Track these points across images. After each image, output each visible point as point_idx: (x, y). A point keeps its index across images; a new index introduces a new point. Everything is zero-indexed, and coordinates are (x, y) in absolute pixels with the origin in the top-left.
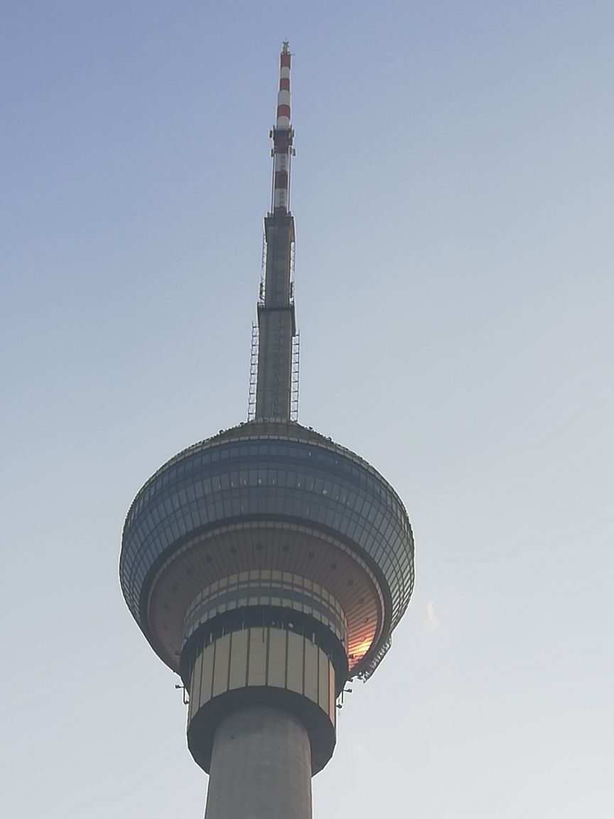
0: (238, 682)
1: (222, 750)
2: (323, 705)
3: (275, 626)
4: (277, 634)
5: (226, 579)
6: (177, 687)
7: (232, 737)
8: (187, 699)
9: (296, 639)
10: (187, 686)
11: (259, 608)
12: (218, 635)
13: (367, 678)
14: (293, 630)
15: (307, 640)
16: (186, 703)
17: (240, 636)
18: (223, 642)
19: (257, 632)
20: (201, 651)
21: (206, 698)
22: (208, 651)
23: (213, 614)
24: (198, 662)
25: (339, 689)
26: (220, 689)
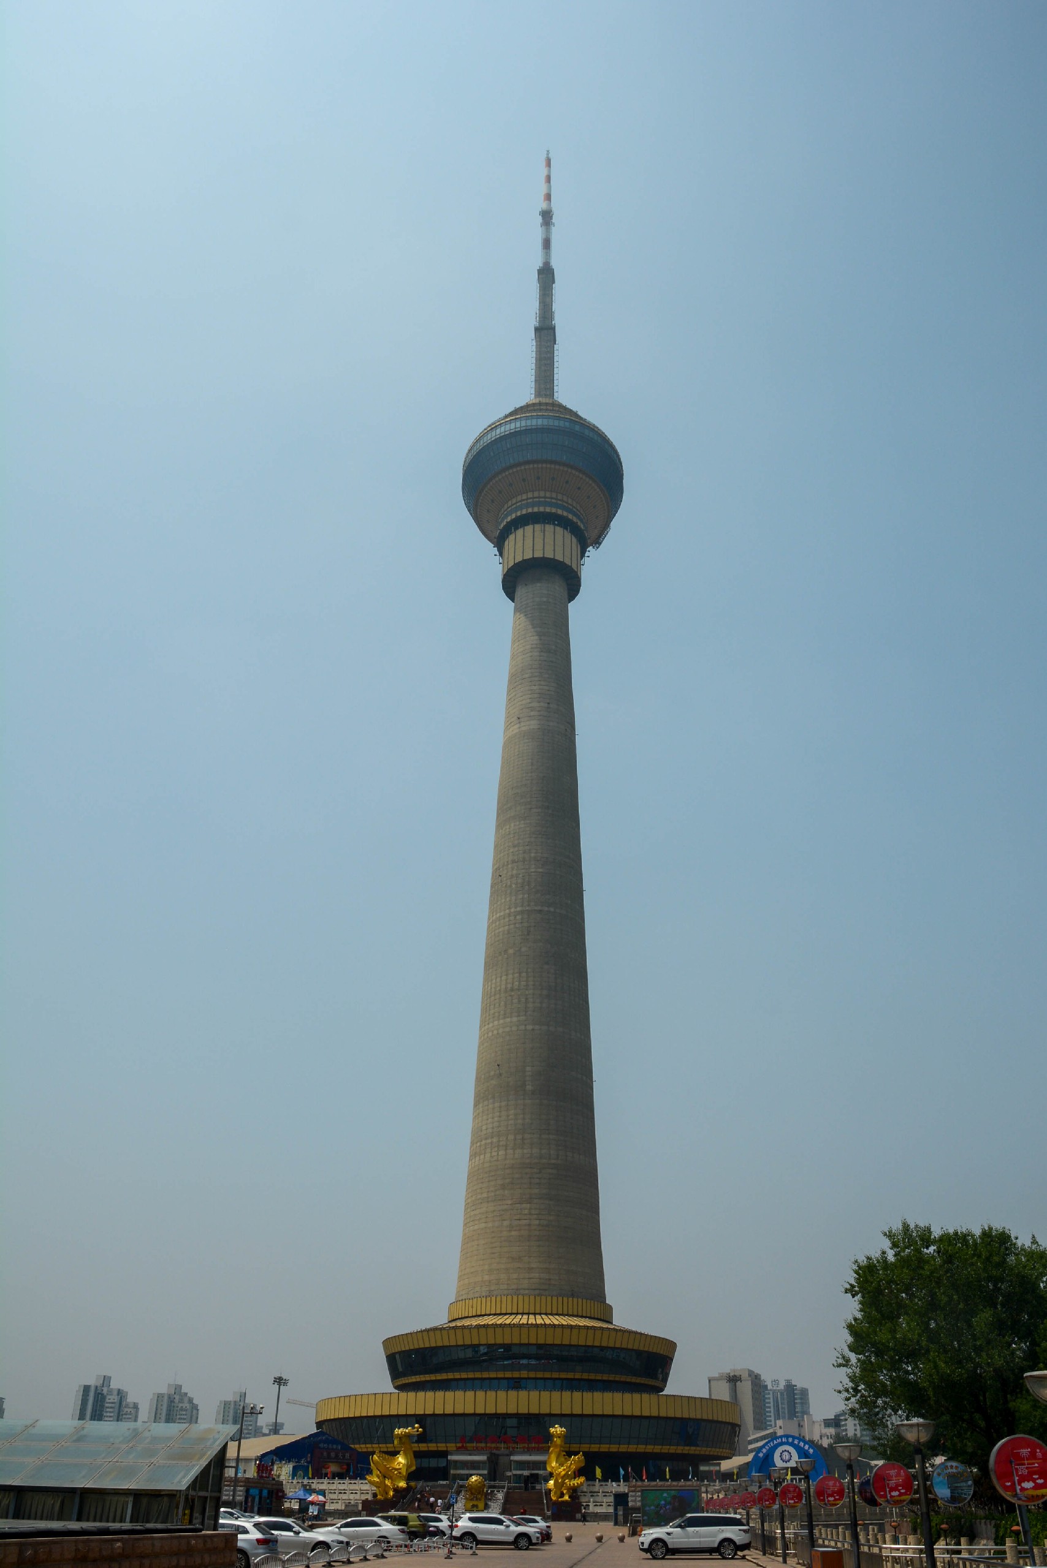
0: (528, 555)
1: (520, 592)
2: (574, 567)
3: (547, 523)
4: (549, 528)
5: (520, 496)
6: (495, 555)
7: (526, 585)
8: (501, 561)
9: (559, 530)
10: (501, 554)
11: (539, 513)
12: (516, 528)
13: (597, 548)
14: (557, 525)
15: (565, 530)
16: (500, 563)
17: (529, 529)
18: (520, 532)
19: (538, 527)
20: (508, 537)
21: (511, 564)
22: (512, 537)
23: (514, 516)
24: (506, 543)
25: (583, 555)
26: (519, 559)
